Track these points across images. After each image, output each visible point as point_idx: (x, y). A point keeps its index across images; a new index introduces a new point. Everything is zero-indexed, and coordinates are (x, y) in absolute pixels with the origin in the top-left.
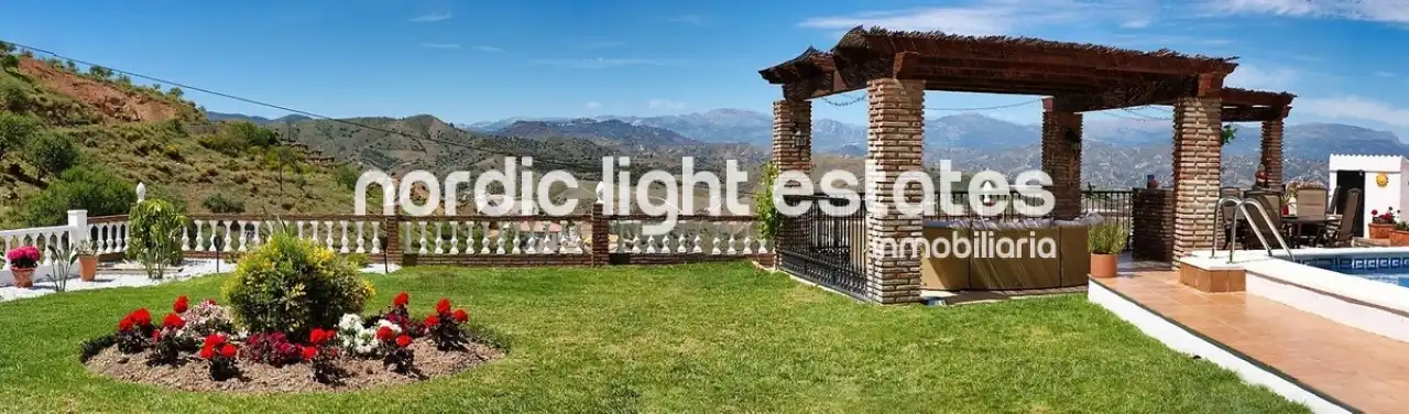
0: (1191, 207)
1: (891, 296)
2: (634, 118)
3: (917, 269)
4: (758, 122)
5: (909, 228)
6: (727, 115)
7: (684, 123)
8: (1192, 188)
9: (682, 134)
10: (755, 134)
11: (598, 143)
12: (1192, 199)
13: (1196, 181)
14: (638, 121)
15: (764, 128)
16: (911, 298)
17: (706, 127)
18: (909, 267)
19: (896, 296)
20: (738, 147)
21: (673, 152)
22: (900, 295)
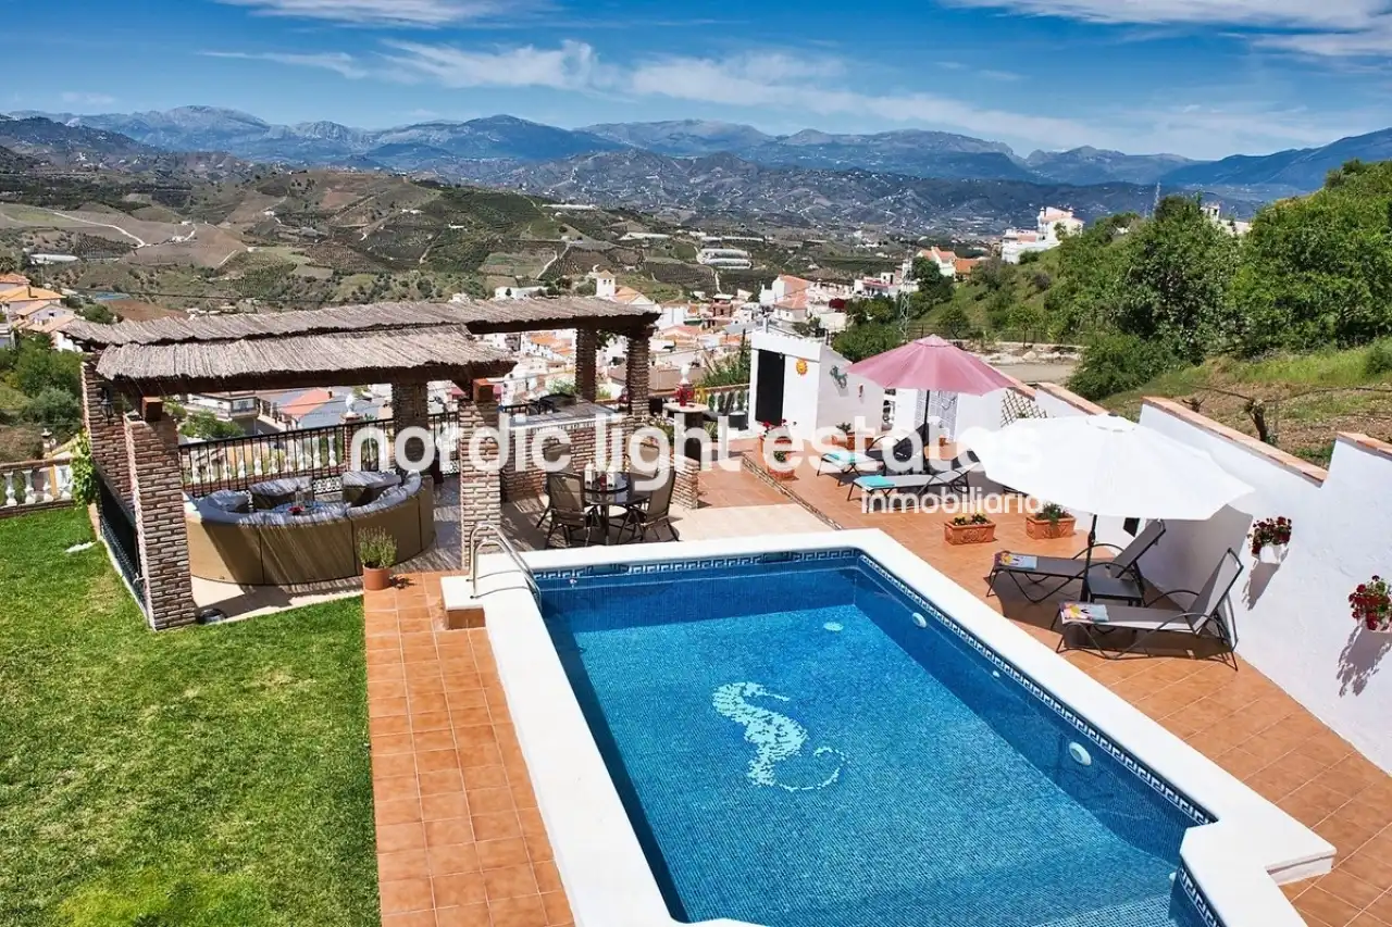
0: (471, 509)
1: (162, 622)
2: (68, 116)
3: (188, 594)
4: (239, 125)
5: (175, 559)
6: (197, 115)
7: (139, 125)
8: (471, 490)
9: (138, 139)
10: (237, 140)
11: (18, 150)
12: (471, 501)
13: (475, 484)
14: (73, 121)
15: (244, 133)
16: (184, 621)
17: (172, 130)
18: (179, 594)
19: (168, 622)
20: (214, 157)
21: (127, 162)
22: (173, 620)
